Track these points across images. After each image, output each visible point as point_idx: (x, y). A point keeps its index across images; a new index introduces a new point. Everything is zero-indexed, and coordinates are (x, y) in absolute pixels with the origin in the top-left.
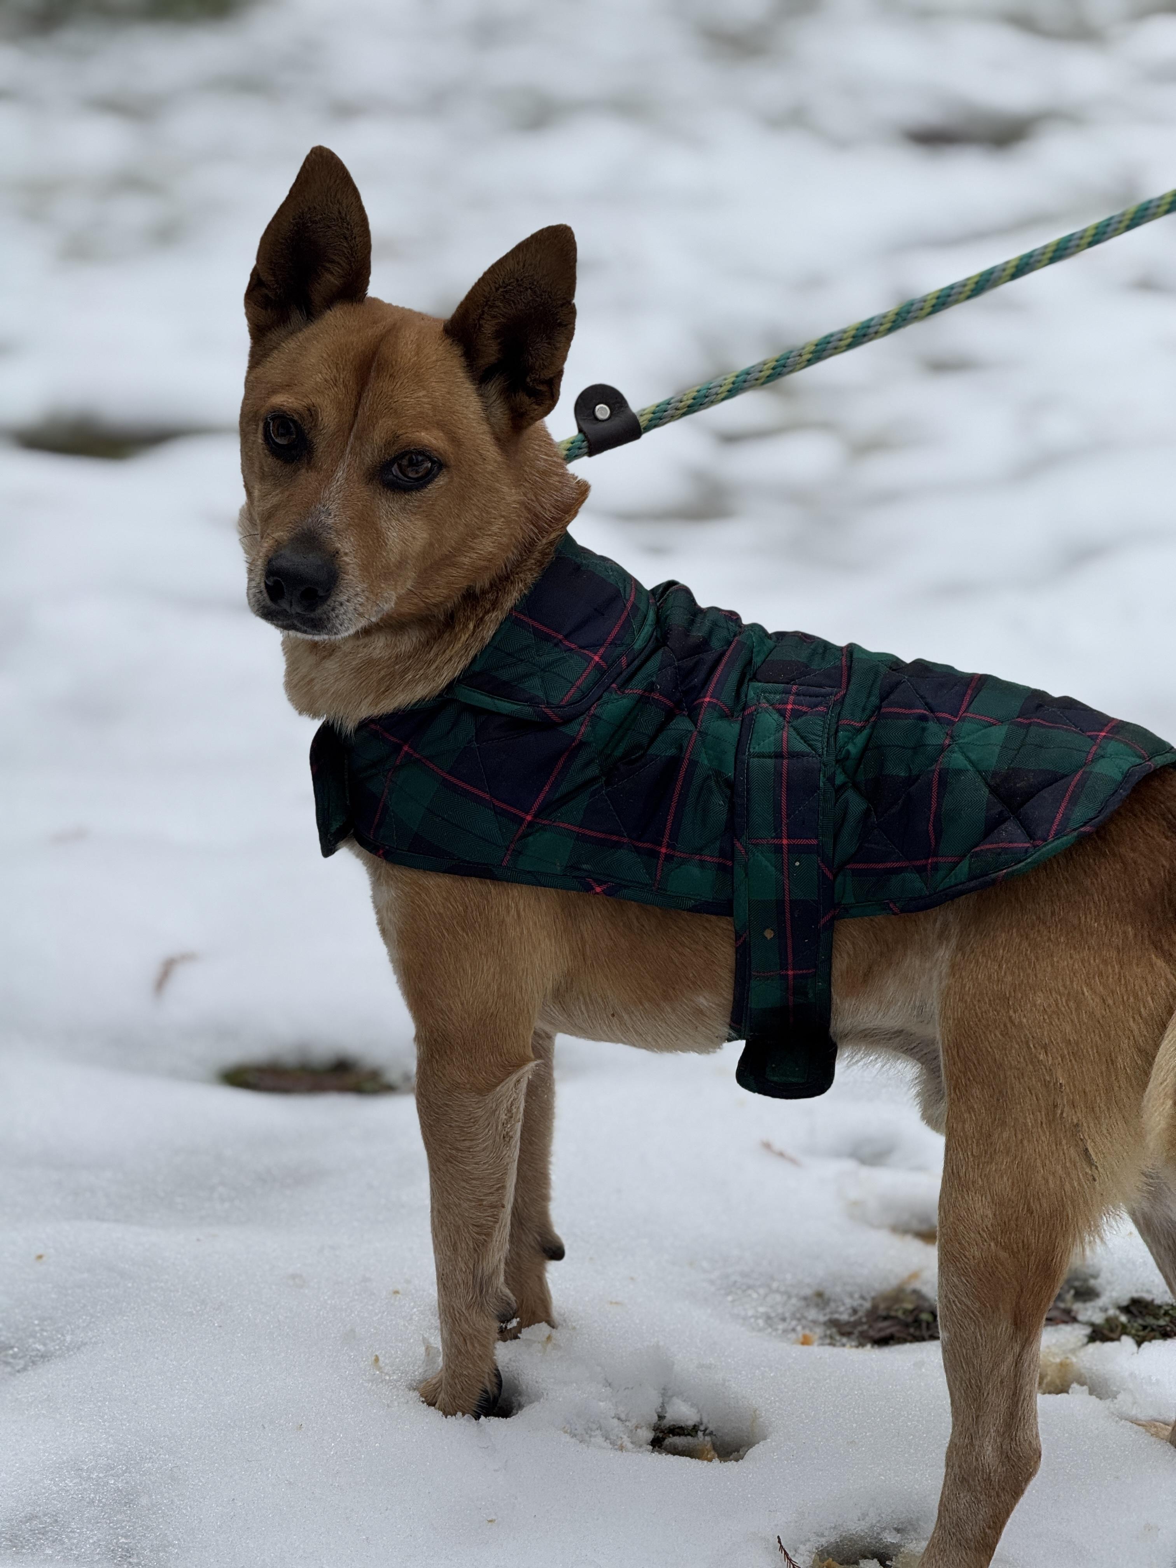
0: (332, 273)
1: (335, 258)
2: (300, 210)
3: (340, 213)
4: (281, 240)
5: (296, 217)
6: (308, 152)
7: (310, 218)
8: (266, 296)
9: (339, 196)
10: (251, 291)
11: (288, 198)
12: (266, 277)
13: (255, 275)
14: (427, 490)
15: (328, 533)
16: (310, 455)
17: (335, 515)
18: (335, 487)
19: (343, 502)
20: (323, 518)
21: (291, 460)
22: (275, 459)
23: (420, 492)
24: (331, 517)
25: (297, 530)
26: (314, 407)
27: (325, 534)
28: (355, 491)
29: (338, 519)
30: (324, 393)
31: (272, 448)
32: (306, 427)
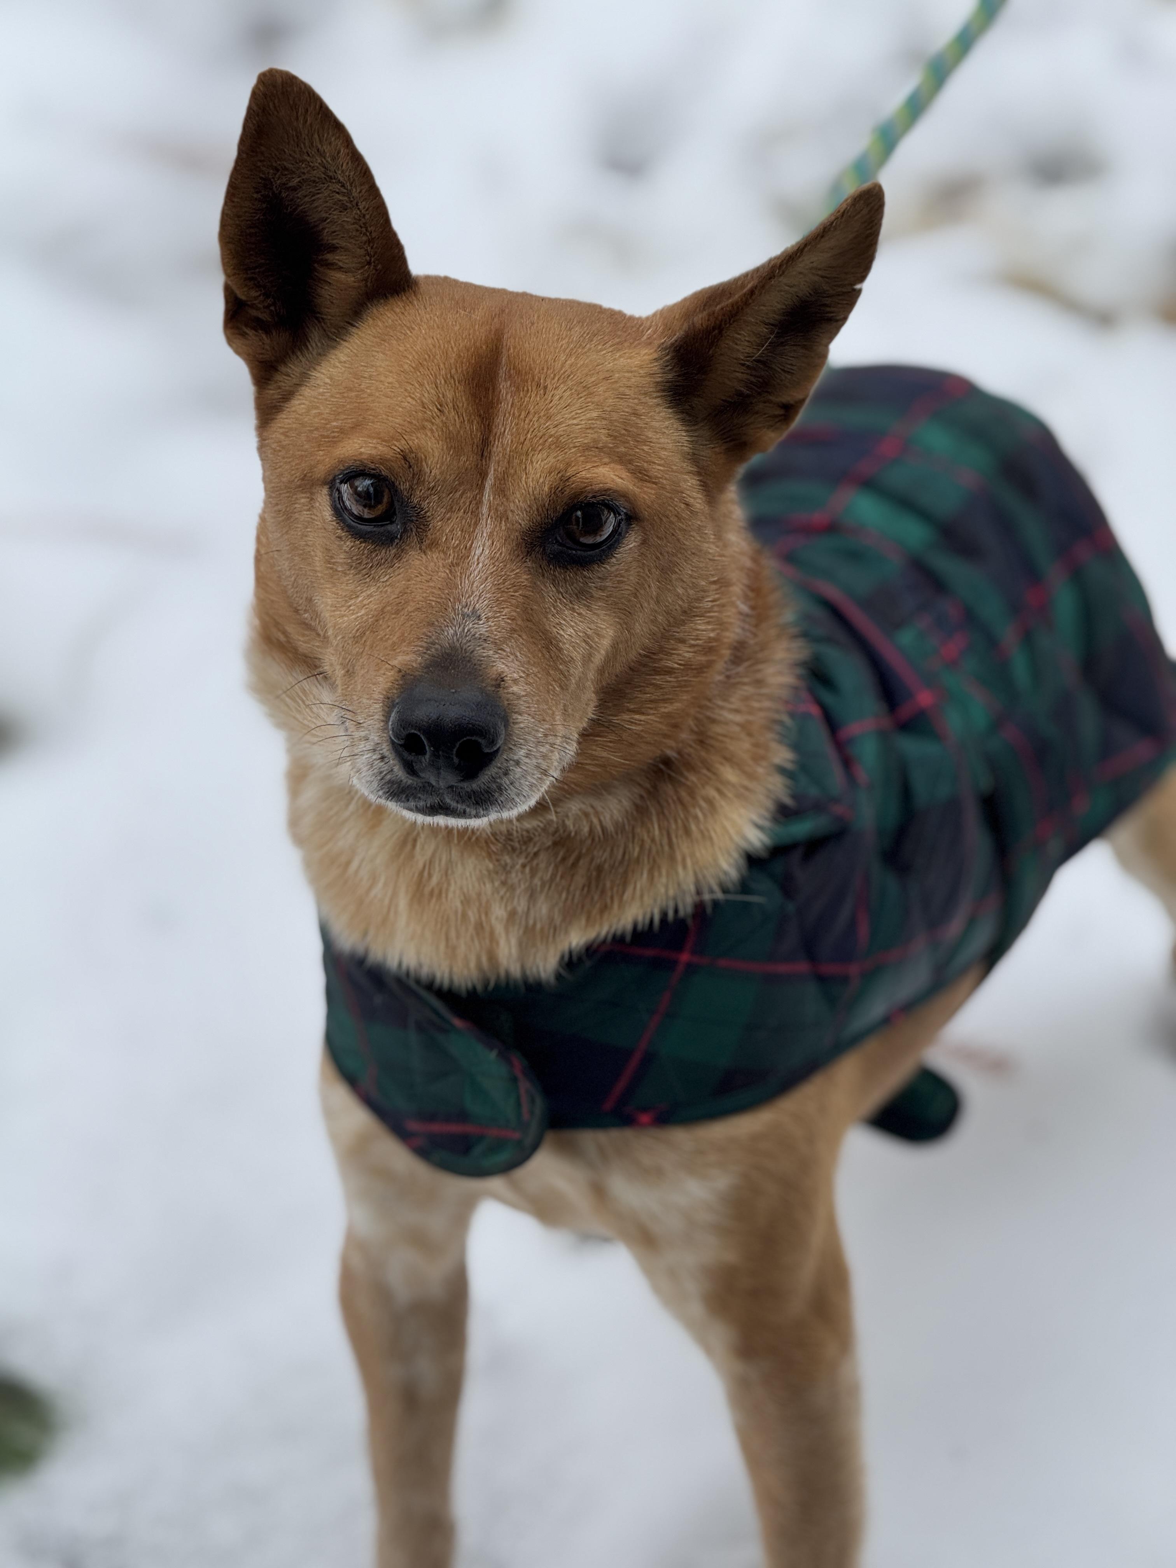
0: (340, 267)
1: (337, 242)
2: (263, 175)
3: (325, 169)
4: (248, 230)
5: (259, 186)
6: (253, 80)
7: (281, 183)
13: (232, 293)
14: (614, 560)
15: (483, 649)
16: (421, 529)
17: (488, 619)
18: (476, 572)
19: (494, 595)
20: (471, 625)
21: (388, 540)
22: (358, 542)
23: (604, 564)
24: (481, 622)
25: (433, 650)
26: (411, 452)
27: (479, 651)
28: (509, 576)
29: (493, 624)
30: (424, 428)
31: (349, 526)
32: (404, 487)
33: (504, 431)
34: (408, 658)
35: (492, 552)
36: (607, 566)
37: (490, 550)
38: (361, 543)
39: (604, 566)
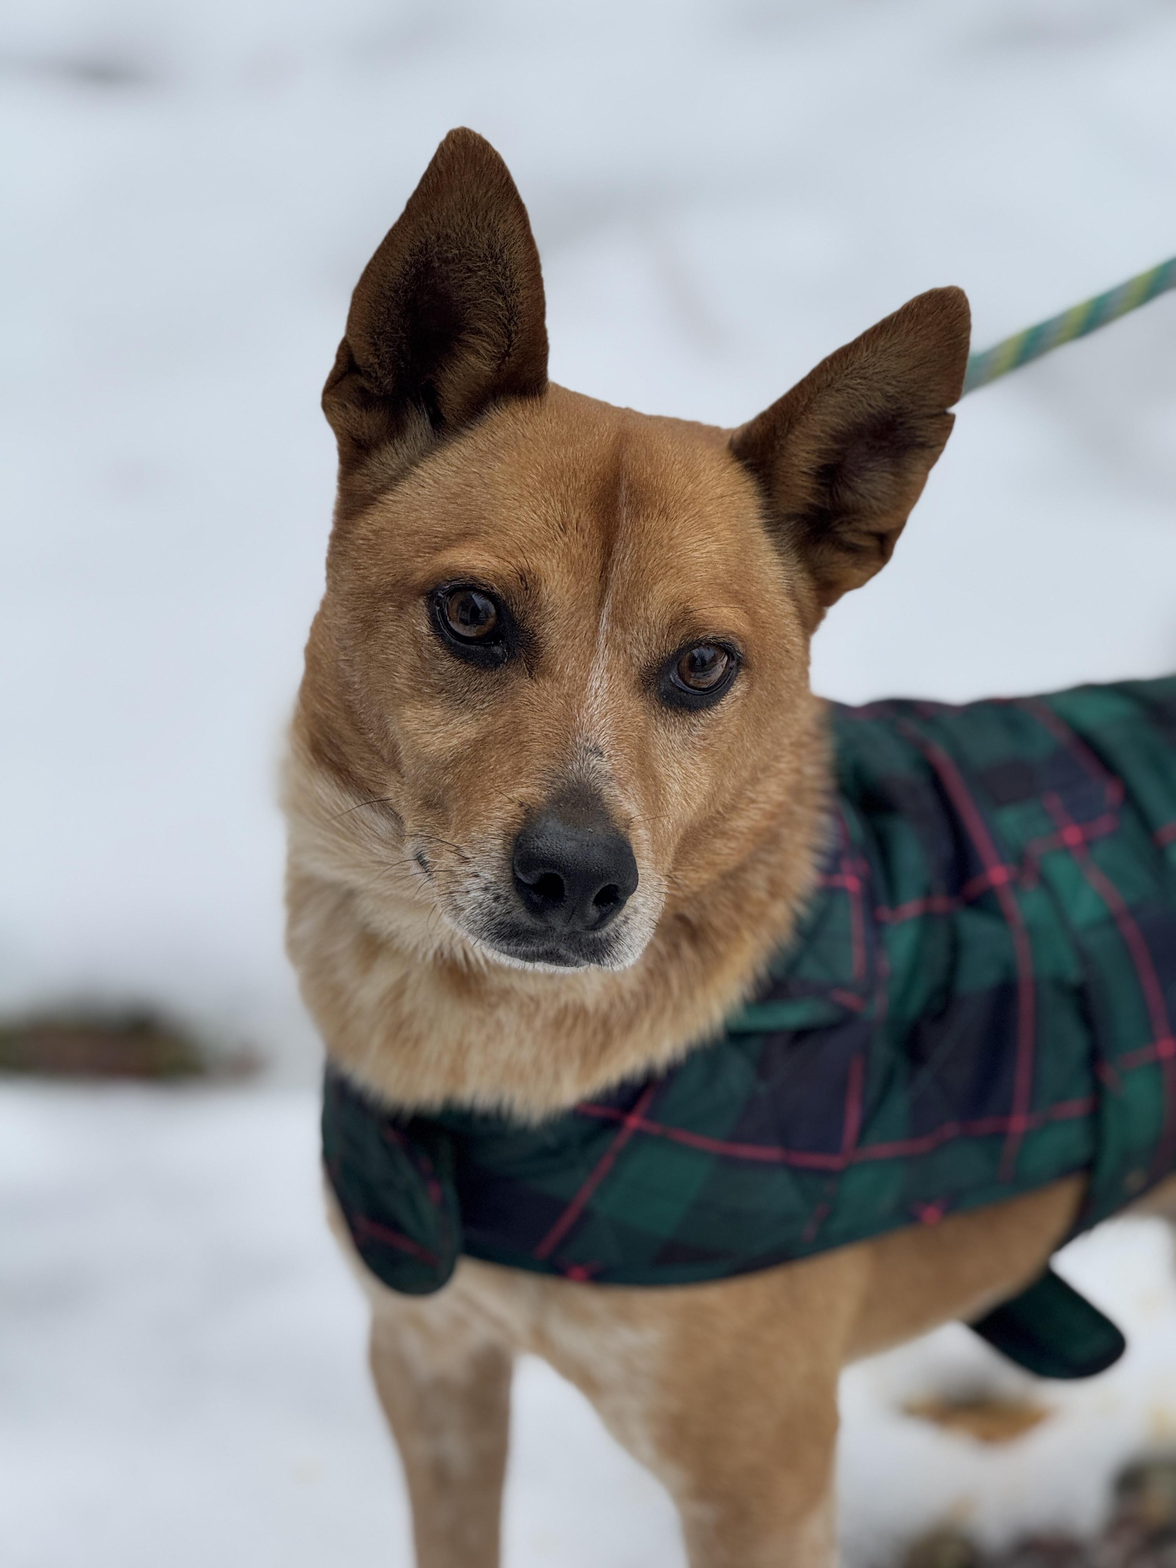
0: (478, 352)
1: (481, 325)
2: (423, 240)
3: (490, 246)
4: (388, 293)
5: (416, 250)
6: (442, 136)
7: (440, 252)
8: (362, 390)
9: (491, 215)
10: (337, 382)
11: (403, 217)
12: (363, 356)
13: (345, 352)
14: (719, 707)
15: (610, 787)
16: (532, 655)
17: (610, 756)
18: (595, 706)
19: (615, 732)
20: (595, 762)
21: (490, 663)
22: (458, 662)
23: (709, 710)
24: (604, 760)
25: (559, 784)
26: (530, 572)
27: (606, 790)
28: (626, 714)
29: (616, 762)
30: (546, 547)
31: (451, 644)
32: (517, 609)
33: (624, 558)
34: (530, 790)
35: (611, 686)
36: (713, 714)
37: (609, 684)
38: (461, 663)
39: (710, 712)
